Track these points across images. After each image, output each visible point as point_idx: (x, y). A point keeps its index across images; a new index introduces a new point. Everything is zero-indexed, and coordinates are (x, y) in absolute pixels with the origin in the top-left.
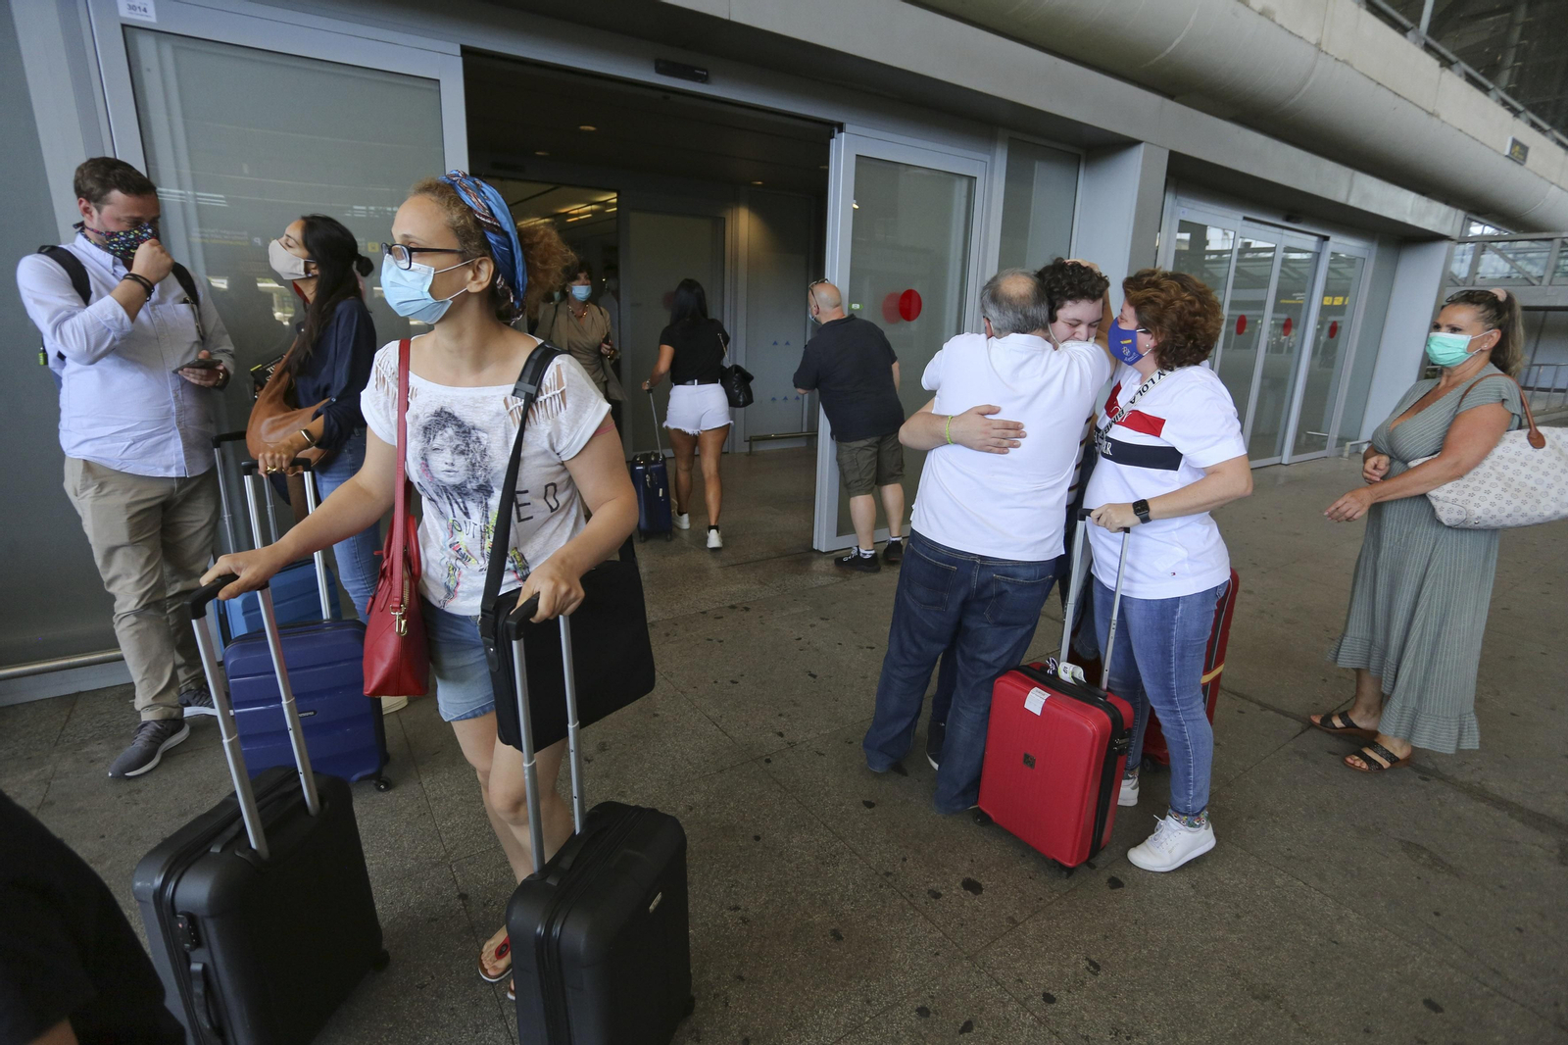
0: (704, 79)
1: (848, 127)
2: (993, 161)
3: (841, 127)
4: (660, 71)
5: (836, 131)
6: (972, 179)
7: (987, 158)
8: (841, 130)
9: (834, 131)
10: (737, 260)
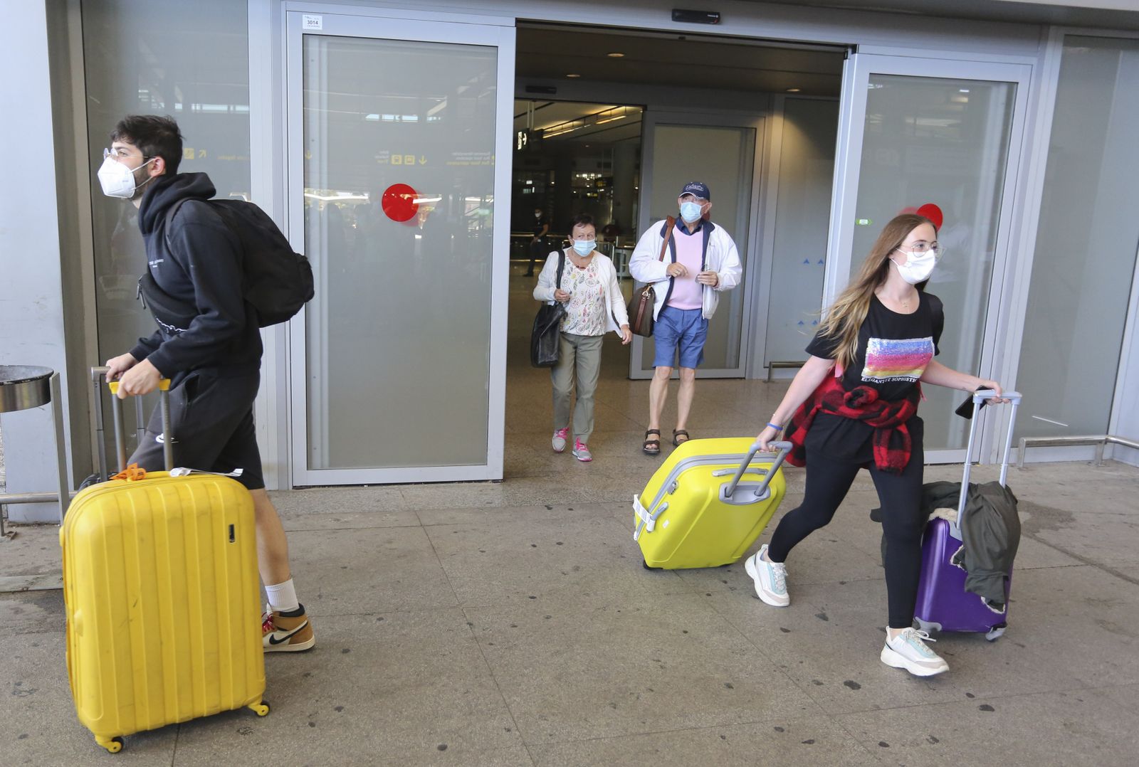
0: (717, 21)
1: (861, 48)
2: (1041, 64)
3: (854, 48)
4: (675, 19)
5: (850, 51)
6: (1012, 86)
7: (1034, 61)
8: (854, 52)
9: (847, 52)
10: (767, 172)
